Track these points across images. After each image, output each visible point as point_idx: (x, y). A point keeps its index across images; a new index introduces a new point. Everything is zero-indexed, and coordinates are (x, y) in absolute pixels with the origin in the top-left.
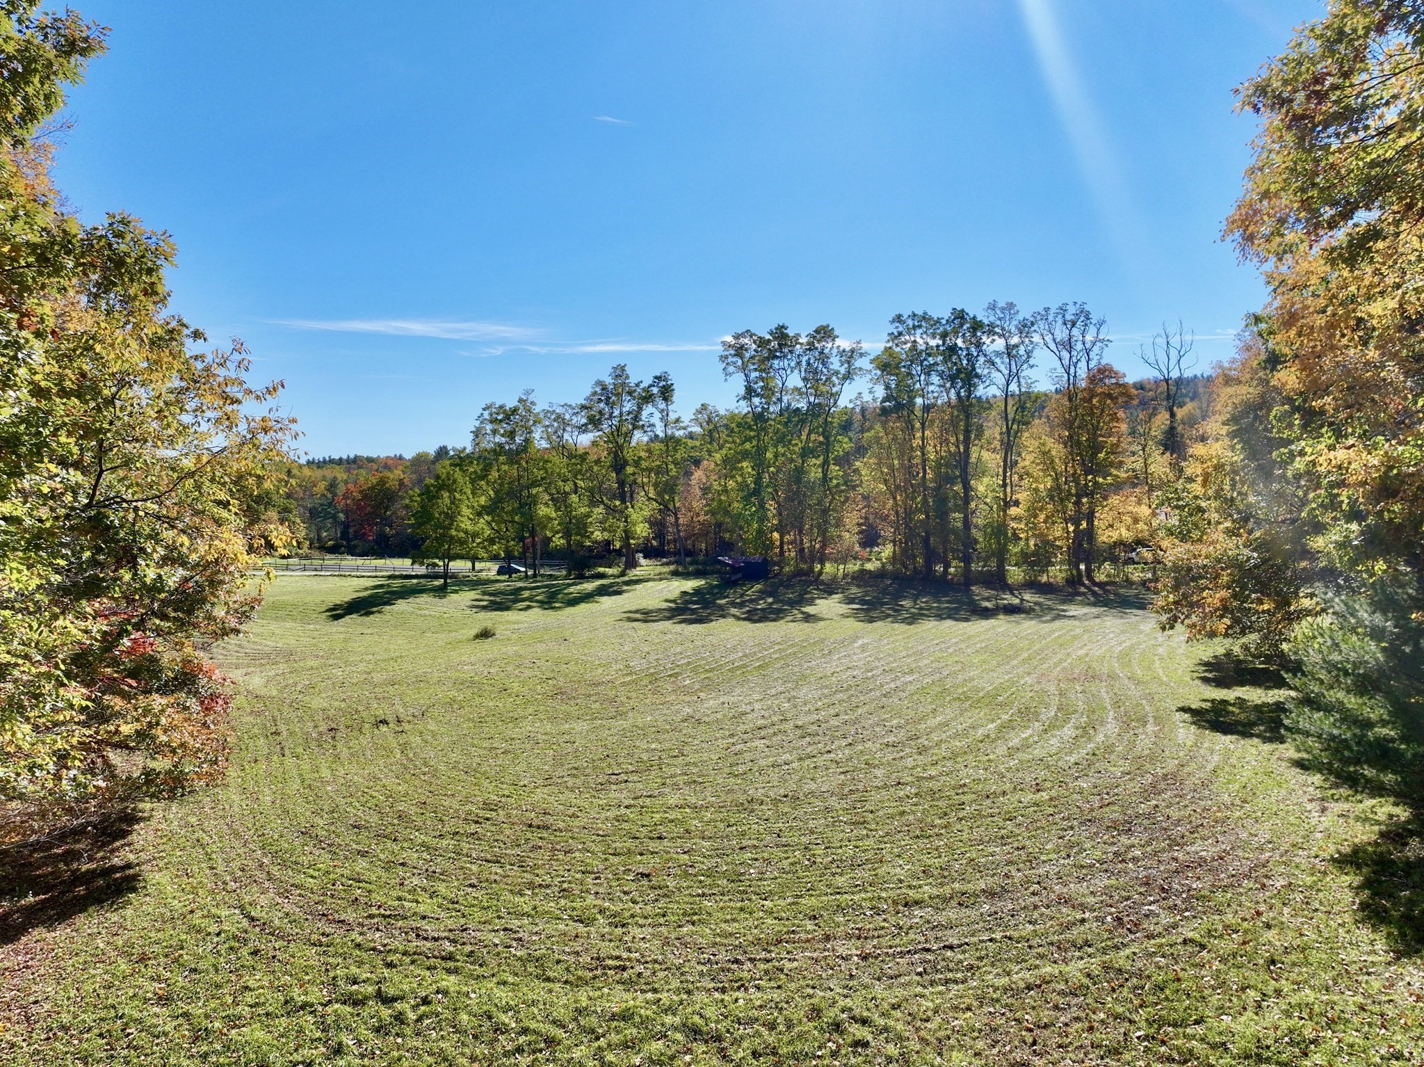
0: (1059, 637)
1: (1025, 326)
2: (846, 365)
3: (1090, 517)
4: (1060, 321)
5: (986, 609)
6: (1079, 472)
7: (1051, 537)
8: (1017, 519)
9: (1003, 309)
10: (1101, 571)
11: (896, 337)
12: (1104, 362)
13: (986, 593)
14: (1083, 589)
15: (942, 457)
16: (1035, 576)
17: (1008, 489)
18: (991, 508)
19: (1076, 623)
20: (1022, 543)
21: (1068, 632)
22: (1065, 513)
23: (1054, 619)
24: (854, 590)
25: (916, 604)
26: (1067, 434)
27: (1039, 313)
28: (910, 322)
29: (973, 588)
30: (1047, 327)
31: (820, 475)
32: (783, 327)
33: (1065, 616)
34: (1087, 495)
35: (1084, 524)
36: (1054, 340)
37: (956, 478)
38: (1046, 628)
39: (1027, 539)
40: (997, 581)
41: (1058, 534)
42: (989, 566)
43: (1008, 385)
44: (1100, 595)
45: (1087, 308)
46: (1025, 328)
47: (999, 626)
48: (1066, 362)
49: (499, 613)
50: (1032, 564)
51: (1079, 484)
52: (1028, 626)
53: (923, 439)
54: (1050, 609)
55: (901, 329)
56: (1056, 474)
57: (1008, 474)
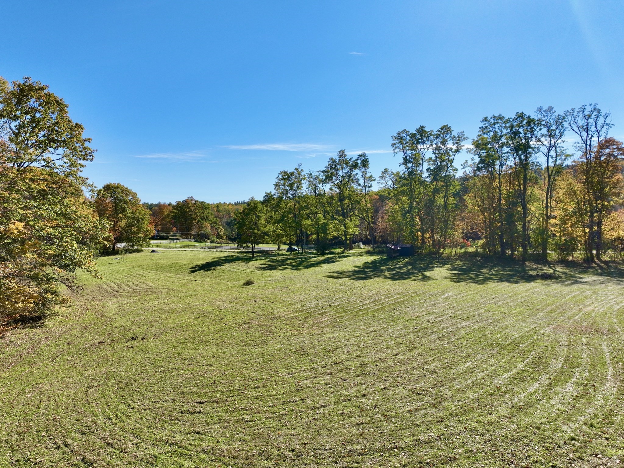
0: (575, 296)
1: (559, 119)
2: (456, 145)
3: (599, 224)
4: (581, 115)
5: (531, 276)
6: (592, 199)
7: (575, 236)
8: (555, 225)
9: (546, 111)
10: (606, 254)
11: (484, 129)
12: (608, 137)
13: (534, 266)
14: (594, 265)
15: (510, 192)
16: (565, 257)
17: (549, 210)
18: (539, 220)
19: (588, 287)
20: (558, 238)
21: (581, 293)
22: (583, 222)
23: (572, 284)
24: (459, 263)
25: (490, 271)
26: (585, 178)
27: (568, 111)
28: (492, 121)
29: (527, 263)
30: (573, 119)
31: (443, 203)
32: (423, 127)
33: (581, 282)
34: (597, 212)
35: (595, 228)
36: (577, 126)
37: (518, 203)
38: (566, 289)
39: (560, 237)
40: (542, 259)
41: (579, 234)
42: (537, 251)
43: (549, 152)
44: (604, 268)
45: (598, 107)
46: (559, 121)
47: (536, 287)
48: (585, 138)
49: (269, 271)
50: (562, 250)
51: (592, 206)
52: (555, 288)
53: (499, 183)
54: (572, 276)
55: (487, 125)
56: (578, 200)
57: (549, 200)
